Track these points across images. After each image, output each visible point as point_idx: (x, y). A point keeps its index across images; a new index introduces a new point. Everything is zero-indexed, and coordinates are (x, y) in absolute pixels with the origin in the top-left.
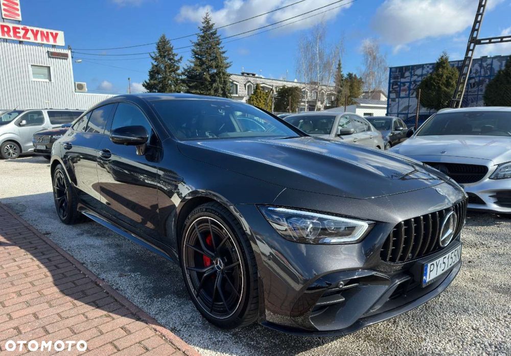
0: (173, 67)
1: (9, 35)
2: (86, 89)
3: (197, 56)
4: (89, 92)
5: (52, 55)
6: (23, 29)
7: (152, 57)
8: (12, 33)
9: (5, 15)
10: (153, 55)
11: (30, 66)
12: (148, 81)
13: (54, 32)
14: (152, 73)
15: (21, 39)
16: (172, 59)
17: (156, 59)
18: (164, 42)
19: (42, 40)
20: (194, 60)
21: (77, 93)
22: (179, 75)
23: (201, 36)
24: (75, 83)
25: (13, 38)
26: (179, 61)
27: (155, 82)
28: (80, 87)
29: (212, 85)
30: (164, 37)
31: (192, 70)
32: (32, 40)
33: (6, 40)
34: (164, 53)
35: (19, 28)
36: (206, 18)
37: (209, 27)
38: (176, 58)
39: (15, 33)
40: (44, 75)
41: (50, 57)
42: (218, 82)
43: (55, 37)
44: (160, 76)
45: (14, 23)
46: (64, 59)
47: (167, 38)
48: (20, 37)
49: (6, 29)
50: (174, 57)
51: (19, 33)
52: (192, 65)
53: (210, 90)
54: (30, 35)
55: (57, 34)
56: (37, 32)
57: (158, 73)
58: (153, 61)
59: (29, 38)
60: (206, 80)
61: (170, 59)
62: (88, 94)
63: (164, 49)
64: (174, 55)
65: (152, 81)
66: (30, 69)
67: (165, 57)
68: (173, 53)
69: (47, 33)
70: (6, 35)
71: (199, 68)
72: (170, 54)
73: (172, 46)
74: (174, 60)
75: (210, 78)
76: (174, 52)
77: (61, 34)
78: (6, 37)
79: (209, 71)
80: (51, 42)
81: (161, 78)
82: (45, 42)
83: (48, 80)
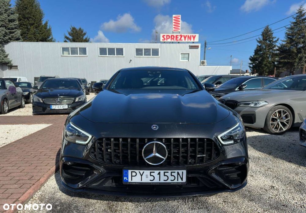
0: (272, 46)
1: (174, 40)
2: (206, 64)
3: (289, 36)
4: (207, 65)
5: (191, 47)
6: (180, 36)
7: (258, 41)
8: (175, 39)
9: (174, 30)
10: (258, 40)
11: (180, 54)
12: (253, 56)
13: (194, 35)
14: (256, 51)
15: (179, 41)
16: (271, 41)
17: (260, 42)
18: (267, 30)
19: (188, 40)
20: (285, 40)
21: (201, 66)
22: (275, 51)
23: (294, 23)
24: (200, 61)
25: (175, 41)
26: (276, 41)
27: (258, 56)
28: (203, 63)
29: (297, 55)
30: (267, 27)
31: (284, 47)
32: (183, 41)
33: (173, 43)
34: (266, 37)
35: (178, 36)
36: (300, 9)
37: (302, 15)
38: (274, 40)
39: (177, 38)
40: (186, 58)
41: (190, 49)
42: (303, 52)
43: (194, 38)
44: (261, 52)
45: (176, 34)
46: (197, 49)
47: (270, 27)
48: (178, 40)
49: (173, 37)
50: (273, 39)
51: (178, 38)
52: (284, 43)
53: (295, 59)
54: (183, 38)
55: (195, 36)
56: (186, 36)
57: (260, 51)
58: (258, 44)
59: (182, 40)
60: (293, 52)
61: (270, 41)
62: (207, 66)
63: (267, 35)
64: (273, 38)
65: (255, 56)
66: (180, 55)
67: (266, 40)
68: (273, 37)
69: (191, 36)
70: (172, 40)
71: (289, 45)
72: (270, 38)
73: (272, 32)
74: (272, 41)
75: (297, 50)
76: (274, 35)
77: (197, 35)
78: (173, 41)
79: (297, 46)
80: (192, 40)
81: (262, 53)
82: (189, 41)
83: (187, 61)
